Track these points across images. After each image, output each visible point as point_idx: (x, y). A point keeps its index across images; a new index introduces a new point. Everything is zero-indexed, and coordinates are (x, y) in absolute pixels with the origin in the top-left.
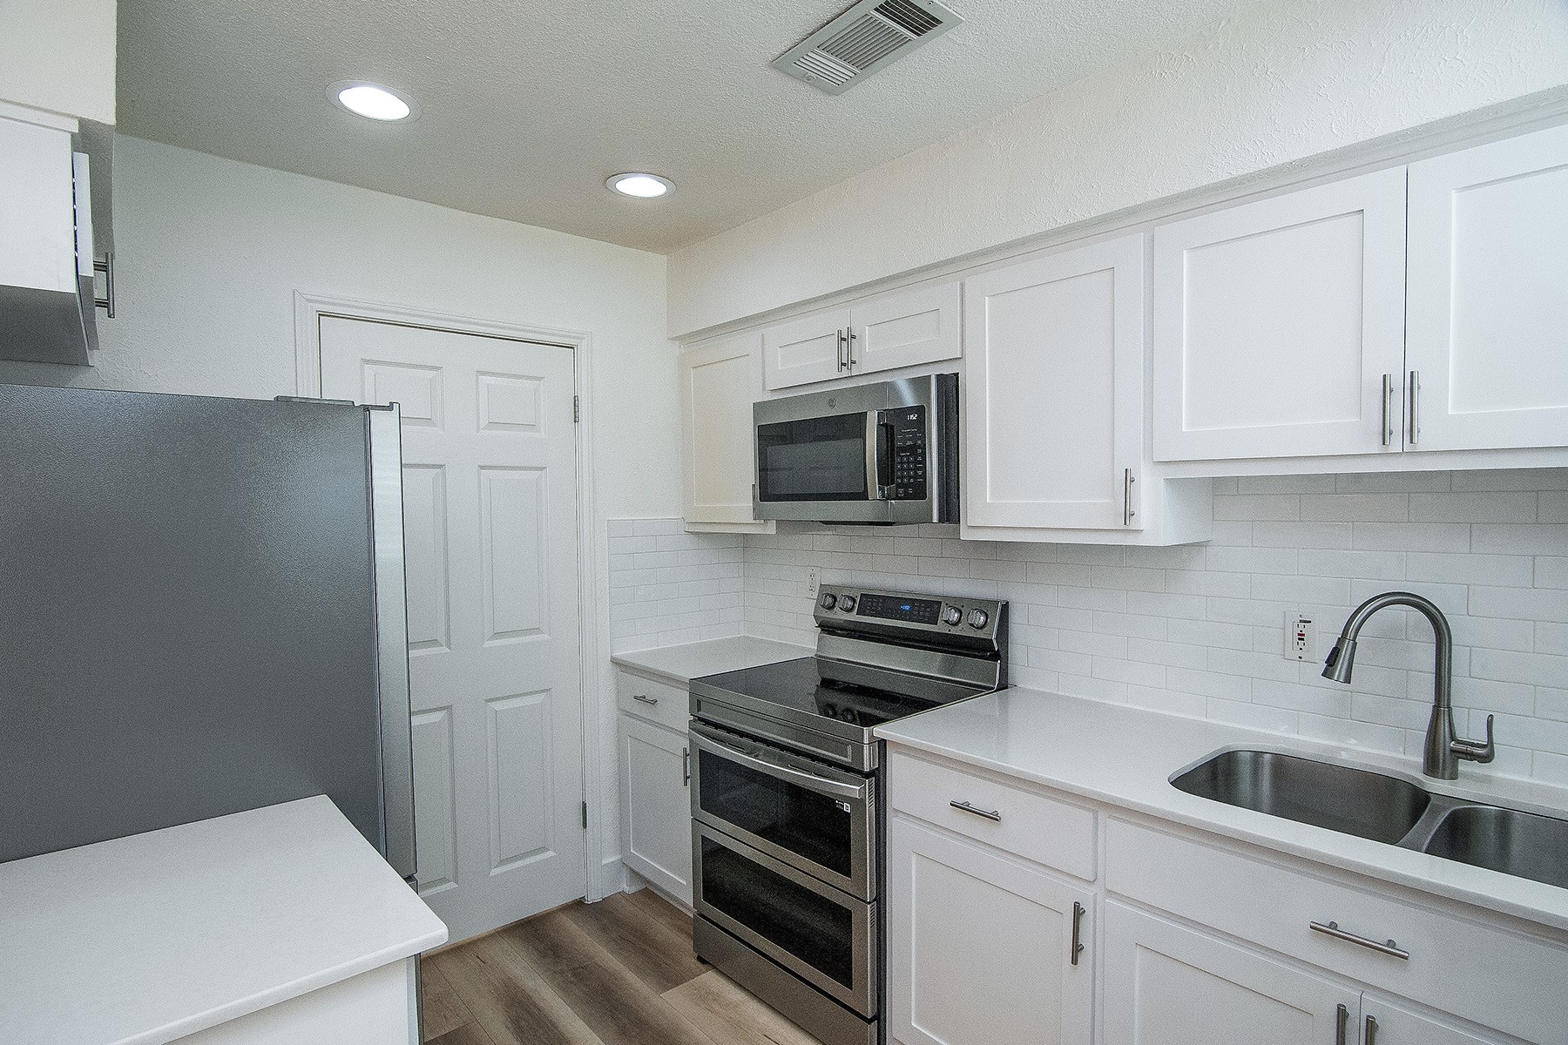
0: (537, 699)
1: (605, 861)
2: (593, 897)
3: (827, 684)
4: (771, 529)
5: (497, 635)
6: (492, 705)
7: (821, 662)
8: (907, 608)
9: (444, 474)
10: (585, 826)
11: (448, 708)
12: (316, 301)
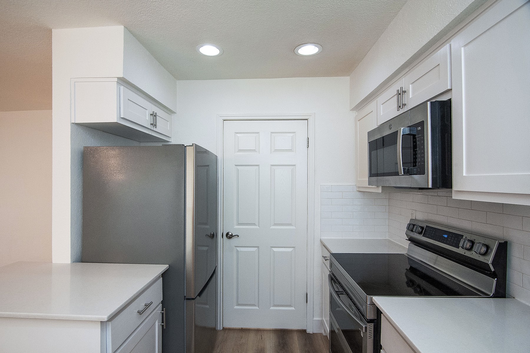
0: (290, 250)
1: (315, 319)
2: (309, 331)
3: (413, 270)
4: (380, 190)
5: (275, 224)
6: (273, 249)
7: (410, 259)
8: (446, 236)
9: (259, 168)
10: (307, 302)
11: (258, 247)
12: (222, 117)
